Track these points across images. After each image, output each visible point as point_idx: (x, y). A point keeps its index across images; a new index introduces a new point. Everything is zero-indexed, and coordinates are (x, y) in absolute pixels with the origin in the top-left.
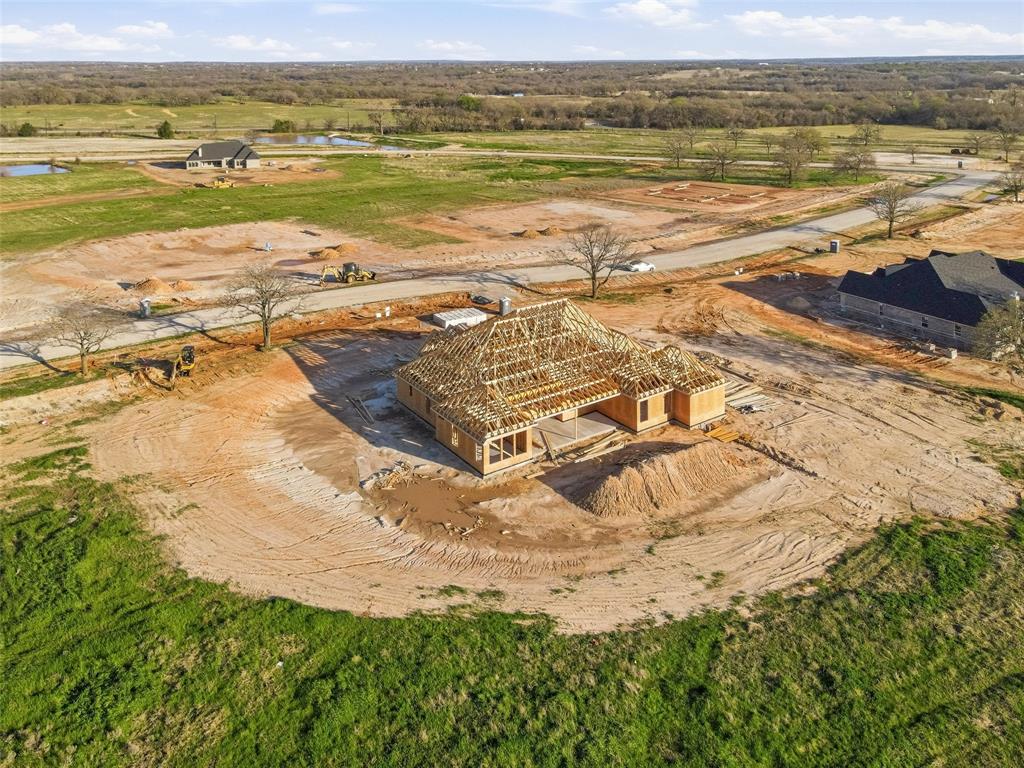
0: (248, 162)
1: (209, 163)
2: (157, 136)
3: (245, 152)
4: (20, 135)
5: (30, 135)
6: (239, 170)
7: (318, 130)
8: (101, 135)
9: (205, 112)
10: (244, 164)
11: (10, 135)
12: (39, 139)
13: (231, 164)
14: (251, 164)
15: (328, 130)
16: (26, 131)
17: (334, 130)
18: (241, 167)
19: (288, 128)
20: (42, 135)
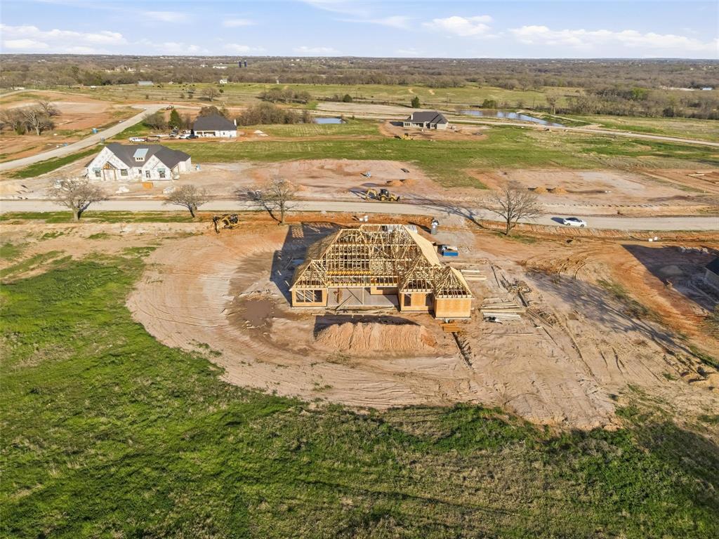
0: (438, 125)
1: (417, 124)
2: (411, 105)
3: (437, 120)
4: (344, 101)
5: (348, 102)
6: (432, 130)
7: (512, 108)
8: (383, 103)
9: (453, 92)
10: (435, 126)
11: (339, 101)
12: (352, 104)
13: (428, 126)
14: (440, 126)
15: (519, 108)
16: (347, 99)
17: (522, 109)
18: (434, 128)
19: (492, 105)
20: (355, 102)
